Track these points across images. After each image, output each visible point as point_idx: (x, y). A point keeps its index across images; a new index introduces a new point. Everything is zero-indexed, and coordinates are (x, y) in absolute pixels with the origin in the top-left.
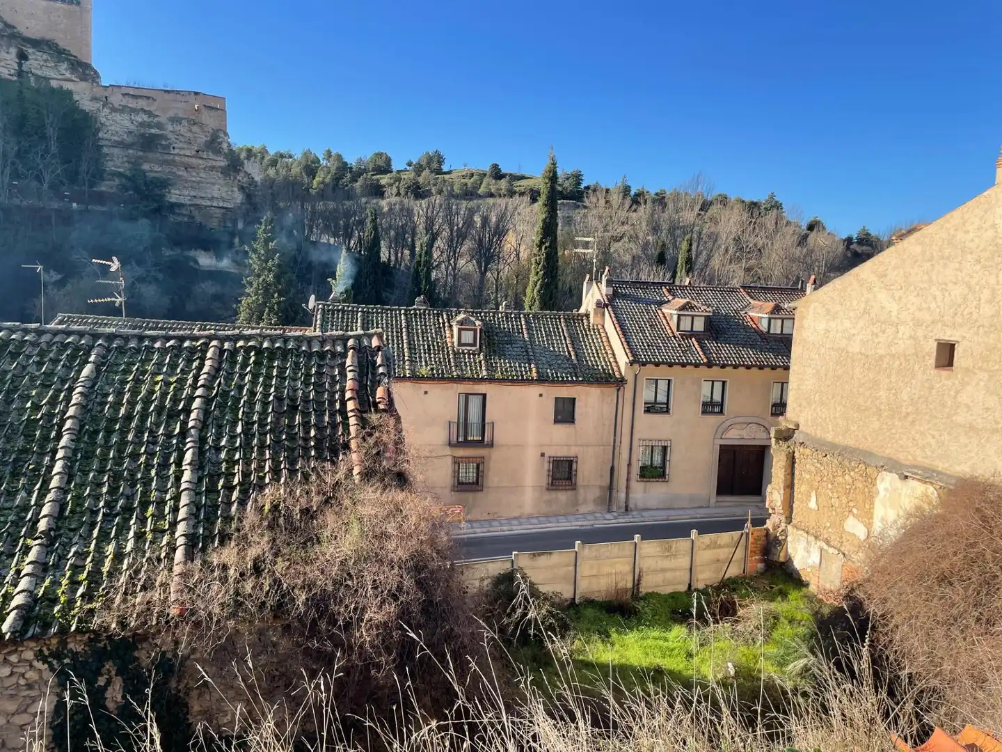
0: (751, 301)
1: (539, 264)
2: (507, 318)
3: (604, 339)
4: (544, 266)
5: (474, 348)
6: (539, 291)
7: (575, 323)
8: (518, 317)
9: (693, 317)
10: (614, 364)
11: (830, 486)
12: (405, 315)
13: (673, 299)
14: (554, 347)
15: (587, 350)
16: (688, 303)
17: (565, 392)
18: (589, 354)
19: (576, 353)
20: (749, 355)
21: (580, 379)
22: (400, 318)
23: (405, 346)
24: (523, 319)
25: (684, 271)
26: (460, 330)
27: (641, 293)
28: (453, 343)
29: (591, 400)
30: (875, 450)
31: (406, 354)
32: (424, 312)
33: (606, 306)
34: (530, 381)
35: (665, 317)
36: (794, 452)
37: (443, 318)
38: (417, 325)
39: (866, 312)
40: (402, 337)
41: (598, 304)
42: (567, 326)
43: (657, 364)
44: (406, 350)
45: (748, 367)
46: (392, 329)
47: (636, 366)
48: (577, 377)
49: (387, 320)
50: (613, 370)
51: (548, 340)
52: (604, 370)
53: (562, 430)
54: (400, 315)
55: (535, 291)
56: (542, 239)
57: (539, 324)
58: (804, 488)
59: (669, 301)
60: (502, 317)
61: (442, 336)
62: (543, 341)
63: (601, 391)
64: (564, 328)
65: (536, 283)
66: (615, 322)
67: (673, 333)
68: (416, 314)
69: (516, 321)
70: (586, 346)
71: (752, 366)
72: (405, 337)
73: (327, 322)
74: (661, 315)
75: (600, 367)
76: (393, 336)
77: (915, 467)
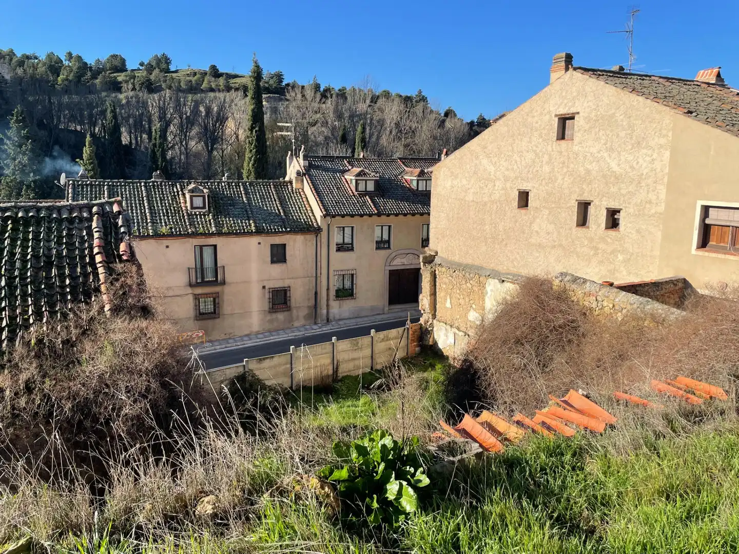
0: (405, 168)
1: (252, 144)
2: (229, 186)
3: (304, 199)
4: (255, 145)
5: (204, 211)
6: (253, 165)
7: (282, 188)
8: (237, 185)
9: (366, 181)
10: (312, 217)
11: (458, 291)
12: (145, 186)
13: (352, 168)
14: (267, 207)
15: (292, 208)
16: (362, 171)
17: (277, 240)
18: (293, 211)
19: (284, 210)
20: (405, 206)
21: (288, 229)
22: (141, 189)
23: (147, 211)
24: (241, 187)
25: (360, 147)
26: (191, 197)
27: (329, 165)
28: (186, 207)
29: (297, 245)
30: (484, 265)
31: (148, 217)
32: (161, 184)
33: (304, 174)
34: (250, 234)
35: (347, 182)
36: (435, 271)
37: (177, 188)
38: (155, 194)
39: (475, 173)
40: (144, 204)
41: (298, 173)
42: (276, 191)
43: (343, 216)
44: (148, 214)
45: (405, 215)
46: (135, 198)
47: (328, 218)
48: (286, 229)
49: (130, 191)
50: (312, 222)
51: (262, 202)
52: (305, 222)
53: (278, 268)
54: (141, 187)
55: (250, 165)
56: (252, 124)
57: (255, 190)
58: (442, 294)
59: (349, 170)
60: (225, 186)
61: (177, 202)
62: (259, 203)
63: (305, 238)
64: (274, 193)
65: (250, 159)
66: (311, 186)
67: (353, 193)
68: (154, 186)
69: (237, 188)
70: (291, 205)
71: (408, 214)
72: (146, 204)
73: (78, 195)
74: (344, 180)
75: (302, 220)
76: (136, 204)
77: (508, 274)
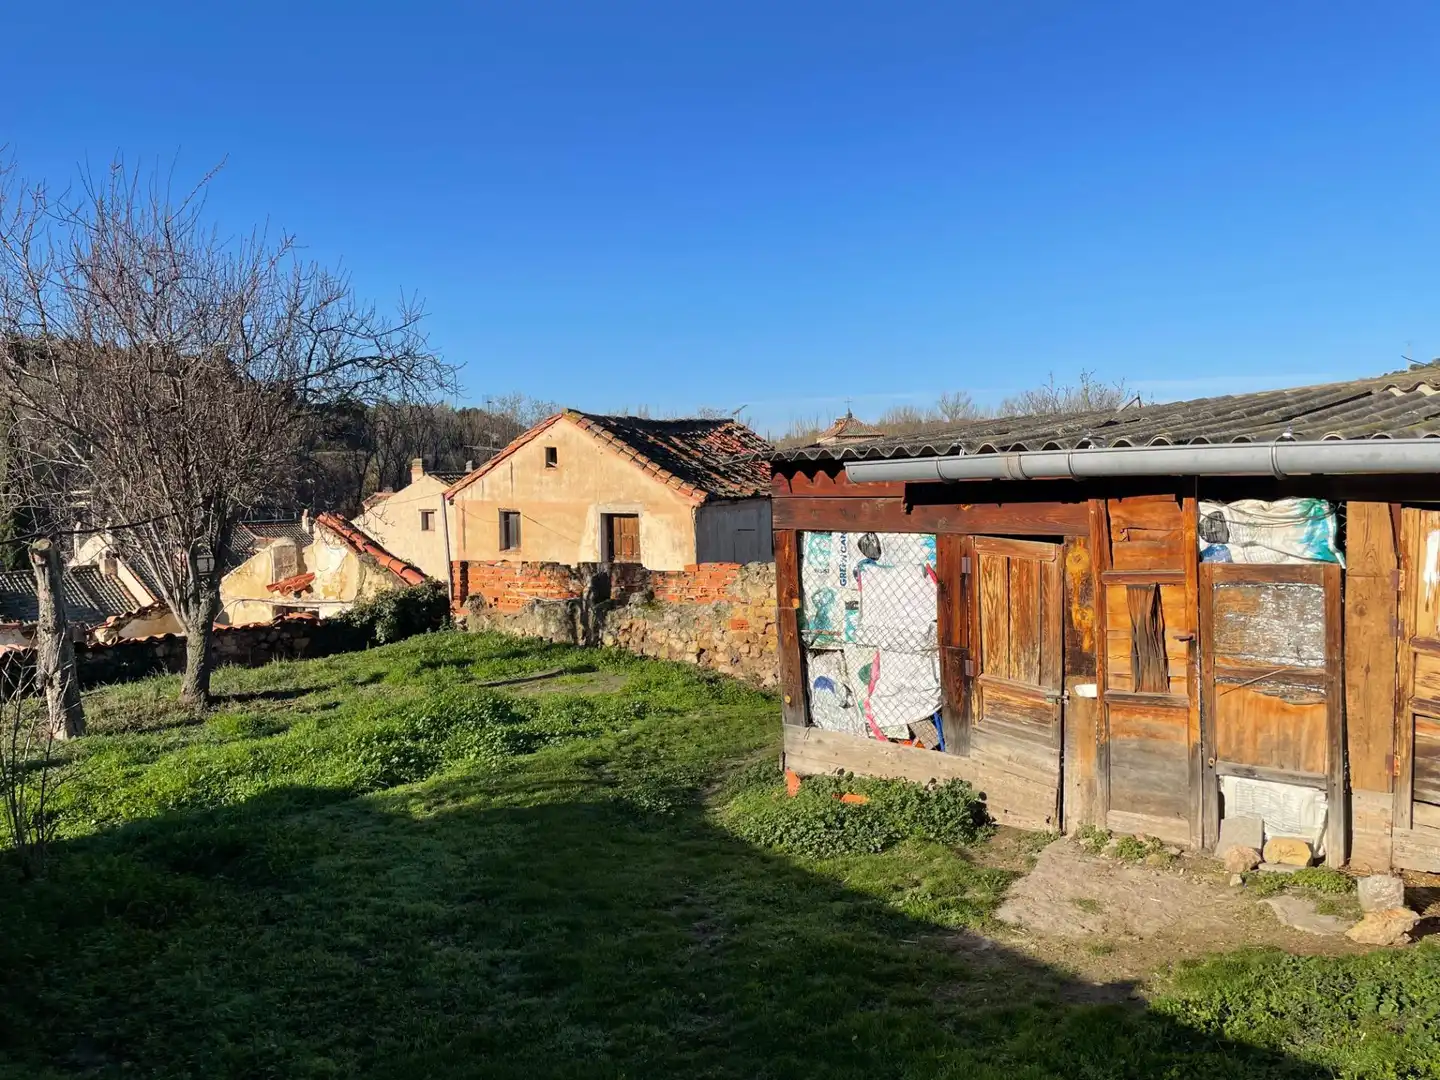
0: (255, 536)
3: (122, 588)
7: (84, 576)
19: (96, 603)
33: (117, 556)
41: (106, 555)
66: (132, 571)
